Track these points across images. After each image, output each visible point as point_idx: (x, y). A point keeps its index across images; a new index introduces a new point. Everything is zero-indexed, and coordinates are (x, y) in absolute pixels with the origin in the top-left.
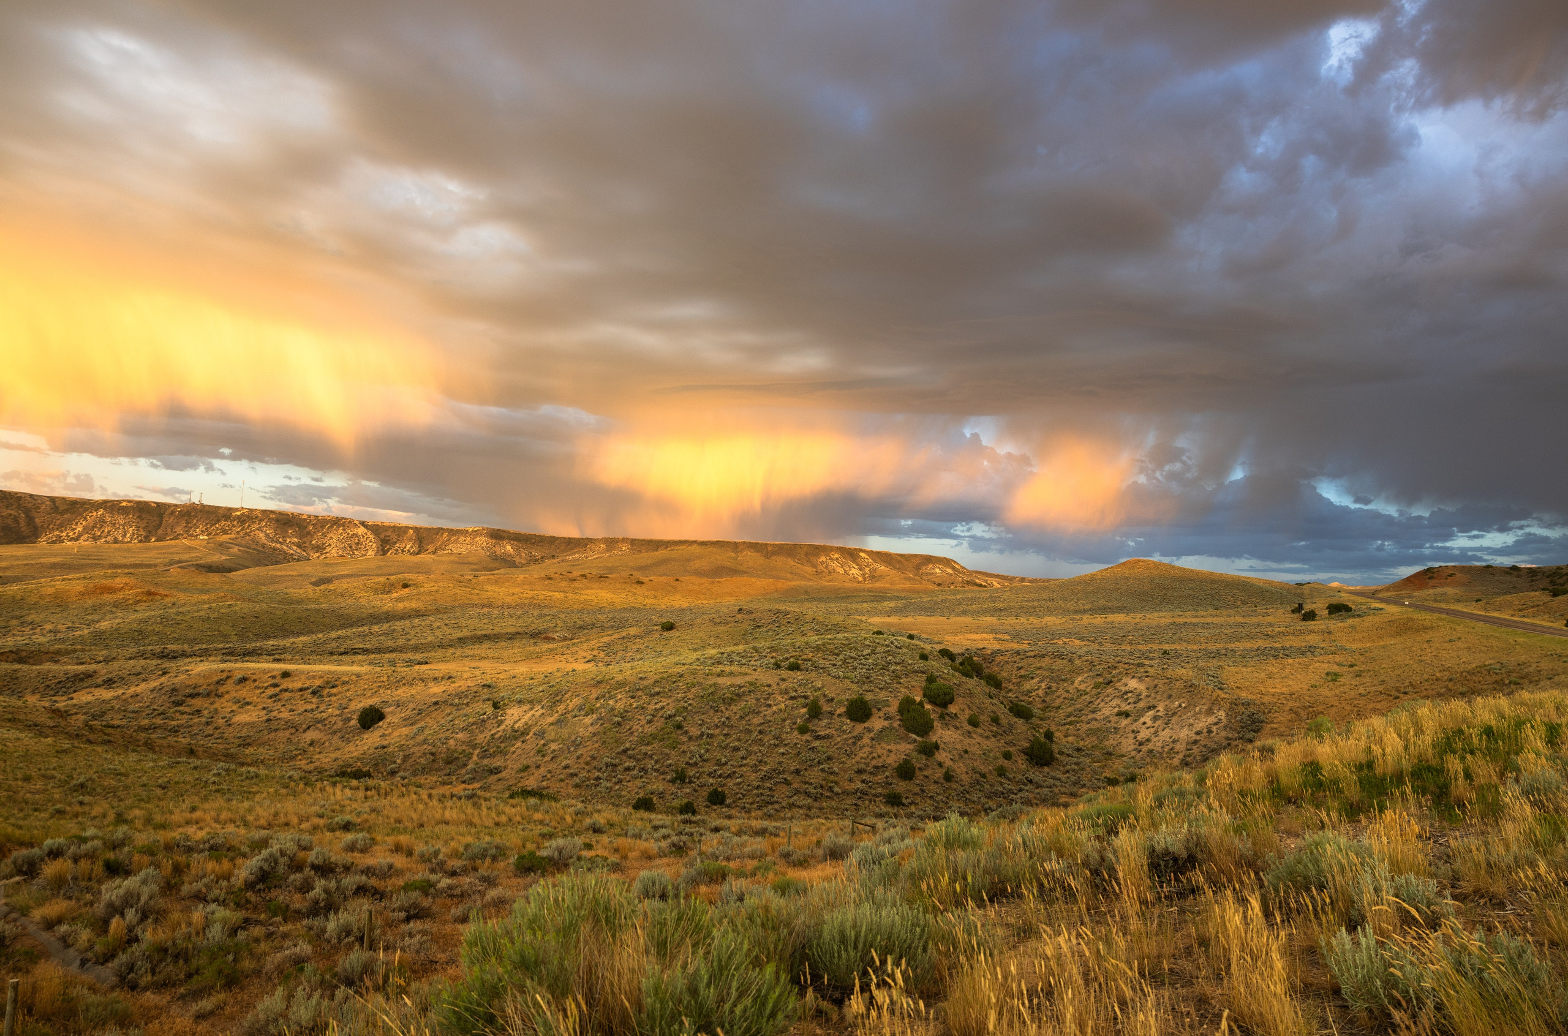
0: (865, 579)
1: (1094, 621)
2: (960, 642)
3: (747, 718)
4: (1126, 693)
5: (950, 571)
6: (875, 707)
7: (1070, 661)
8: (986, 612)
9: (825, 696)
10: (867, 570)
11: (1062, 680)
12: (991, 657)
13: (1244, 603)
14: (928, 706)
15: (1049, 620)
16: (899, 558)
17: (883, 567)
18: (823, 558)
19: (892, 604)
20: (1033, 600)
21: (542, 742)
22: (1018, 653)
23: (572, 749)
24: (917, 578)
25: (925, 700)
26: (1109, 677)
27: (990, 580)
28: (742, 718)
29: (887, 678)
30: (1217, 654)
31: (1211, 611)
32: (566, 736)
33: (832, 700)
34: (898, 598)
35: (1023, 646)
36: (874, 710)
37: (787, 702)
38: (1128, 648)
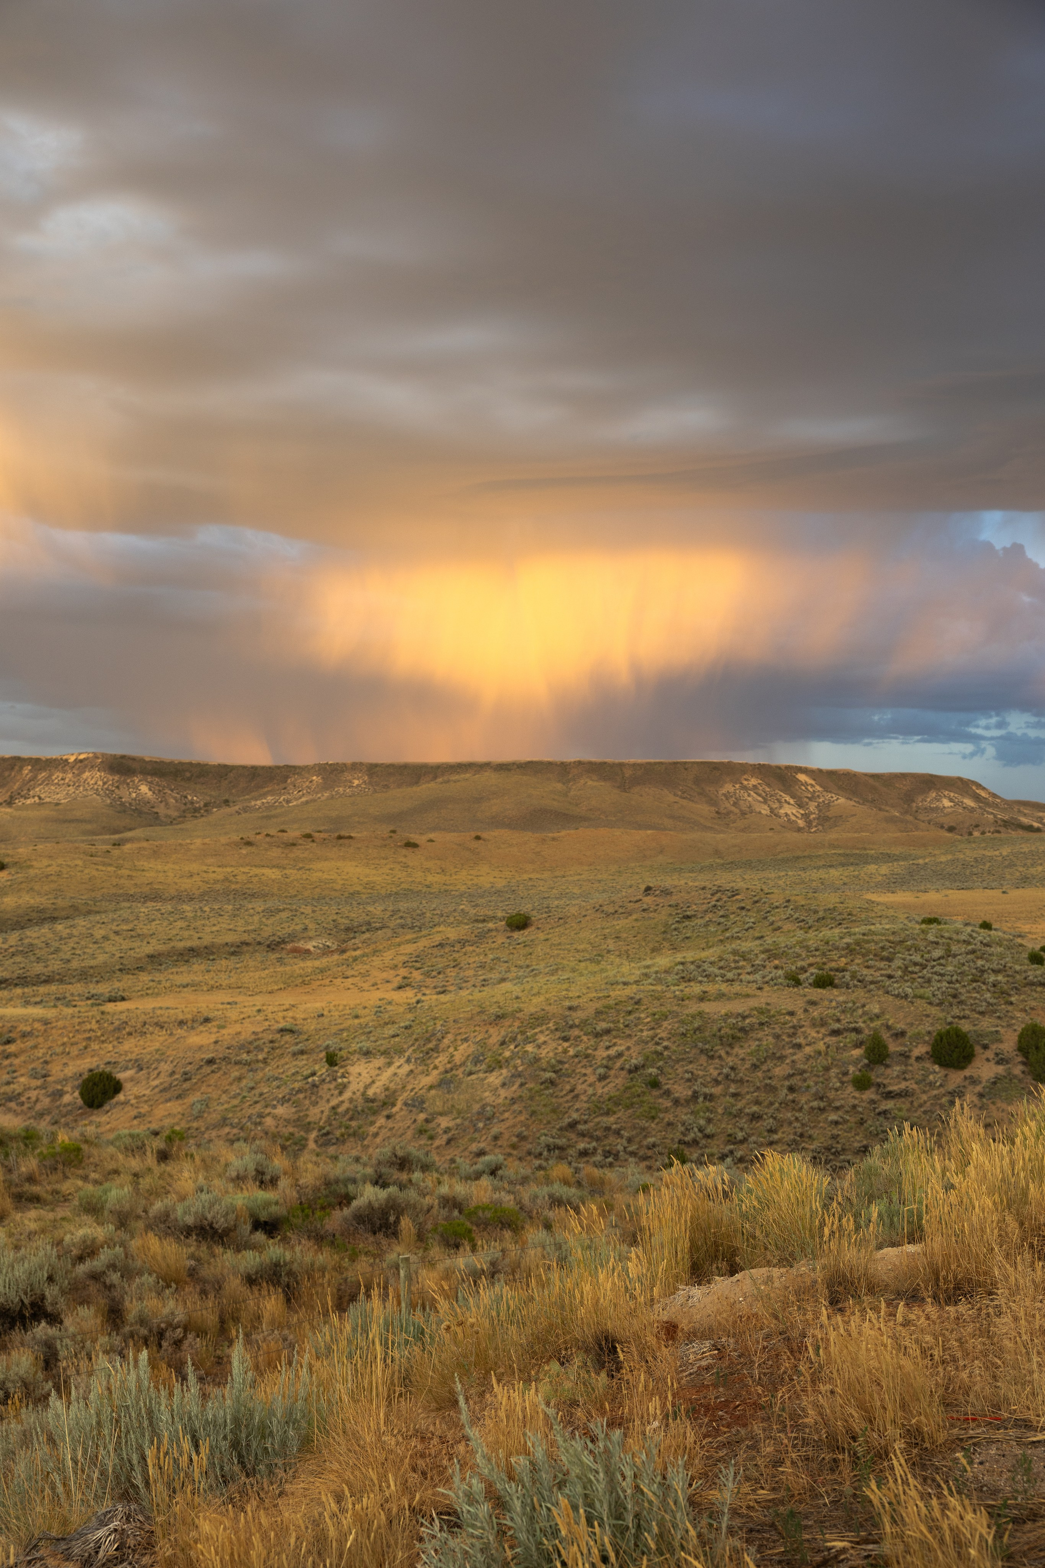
3: (764, 1068)
6: (978, 1043)
10: (812, 806)
17: (842, 800)
18: (729, 787)
21: (422, 1116)
23: (481, 1125)
28: (755, 1067)
32: (462, 1106)
33: (903, 1033)
36: (978, 1049)
37: (827, 1039)
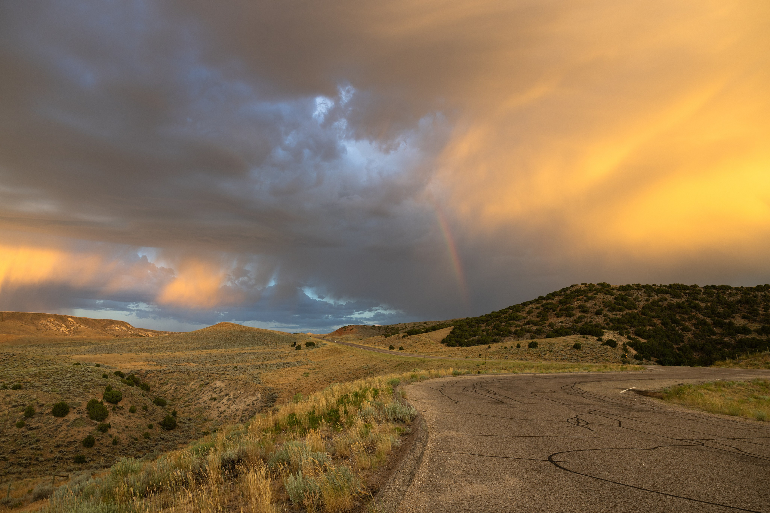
0: (70, 333)
1: (201, 353)
2: (126, 367)
4: (215, 388)
5: (124, 328)
6: (72, 407)
7: (188, 374)
8: (144, 350)
9: (38, 403)
10: (72, 328)
11: (183, 384)
12: (144, 375)
13: (272, 343)
14: (106, 404)
15: (179, 354)
16: (93, 321)
17: (82, 327)
18: (43, 321)
19: (87, 347)
20: (170, 343)
22: (160, 371)
24: (104, 332)
25: (104, 400)
26: (207, 381)
27: (147, 333)
29: (81, 390)
30: (259, 367)
31: (257, 347)
33: (43, 405)
34: (91, 344)
35: (164, 368)
36: (71, 409)
37: (10, 409)
38: (218, 366)
